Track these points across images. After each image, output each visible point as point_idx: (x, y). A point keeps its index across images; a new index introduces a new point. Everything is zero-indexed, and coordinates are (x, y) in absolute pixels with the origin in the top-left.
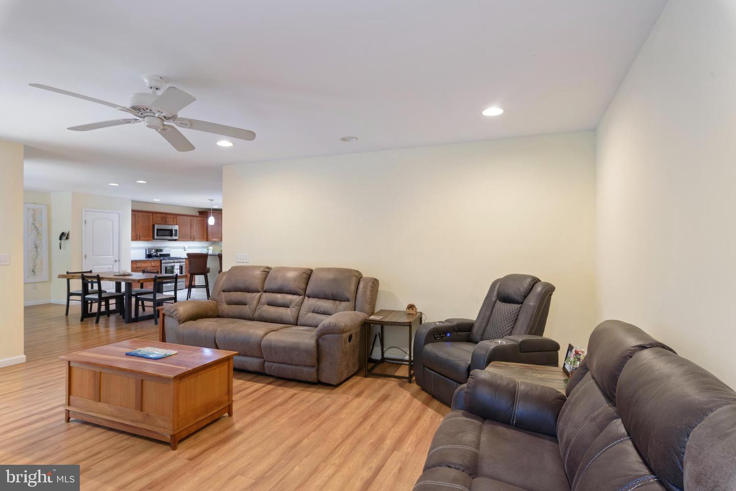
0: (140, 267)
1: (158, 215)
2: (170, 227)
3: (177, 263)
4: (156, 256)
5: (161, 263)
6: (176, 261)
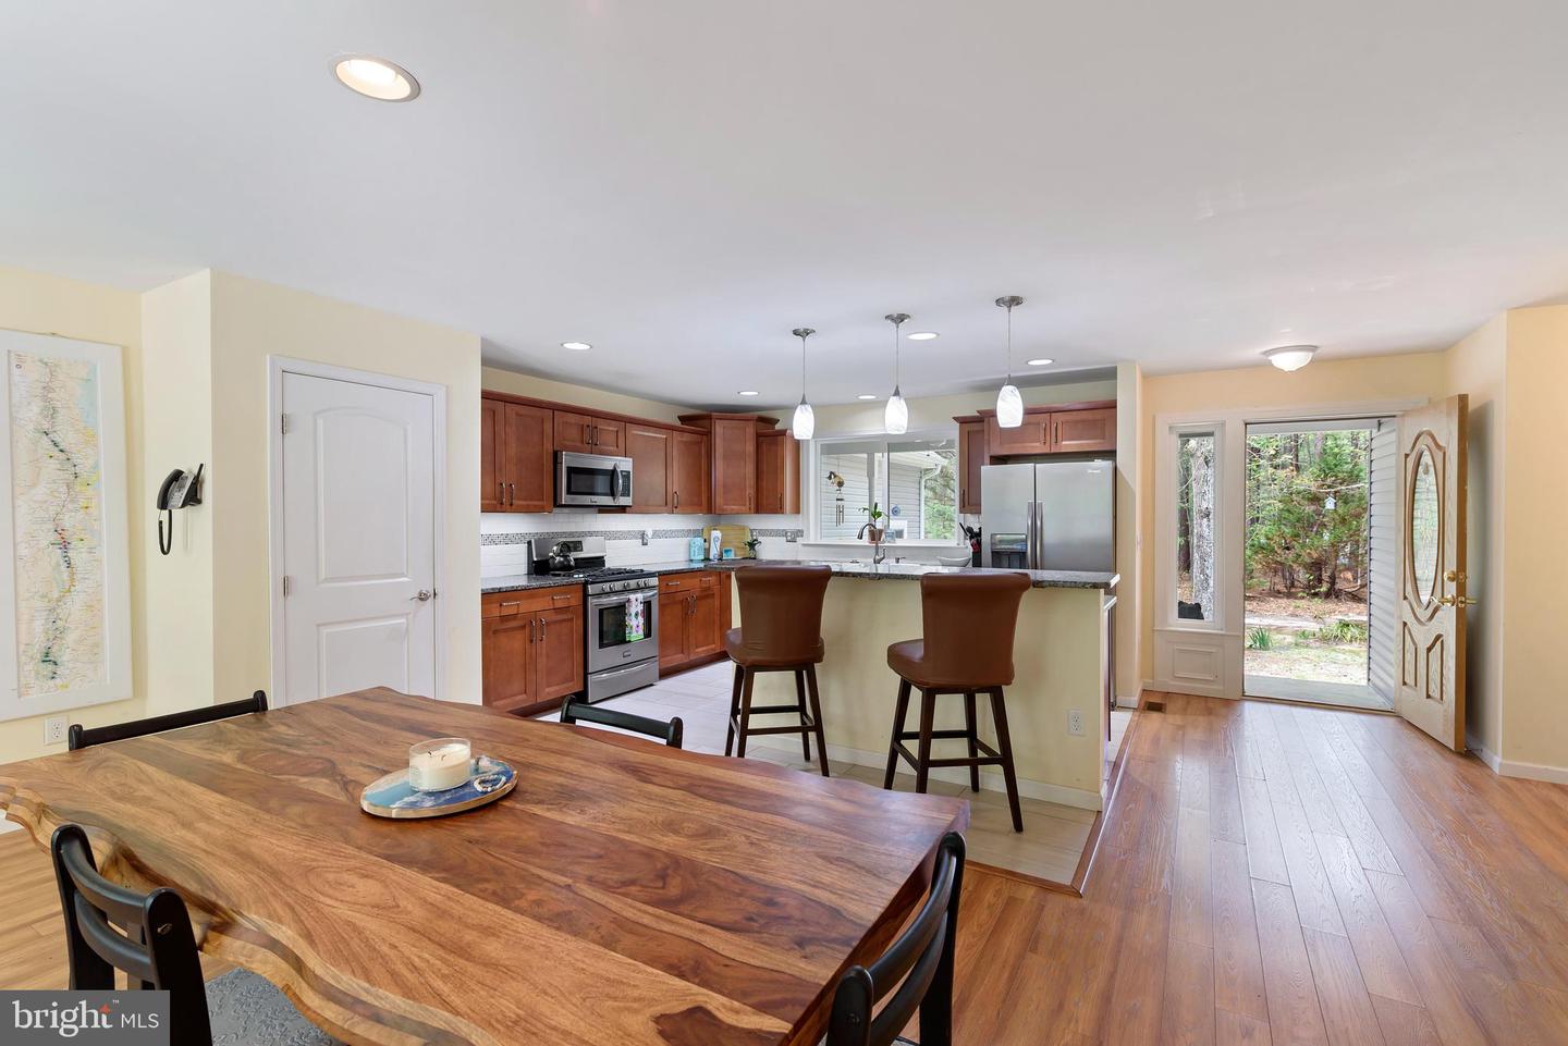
0: (514, 617)
1: (572, 418)
2: (607, 463)
3: (635, 590)
4: (566, 568)
5: (585, 595)
6: (635, 587)
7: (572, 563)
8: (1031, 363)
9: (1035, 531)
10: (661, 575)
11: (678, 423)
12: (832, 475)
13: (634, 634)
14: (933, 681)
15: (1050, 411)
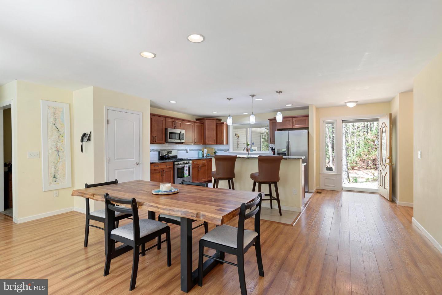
0: (157, 169)
1: (170, 120)
2: (178, 131)
4: (168, 158)
5: (174, 165)
6: (186, 163)
7: (170, 157)
8: (287, 105)
9: (288, 148)
10: (192, 160)
11: (195, 121)
12: (236, 134)
13: (186, 175)
14: (261, 181)
15: (292, 117)
